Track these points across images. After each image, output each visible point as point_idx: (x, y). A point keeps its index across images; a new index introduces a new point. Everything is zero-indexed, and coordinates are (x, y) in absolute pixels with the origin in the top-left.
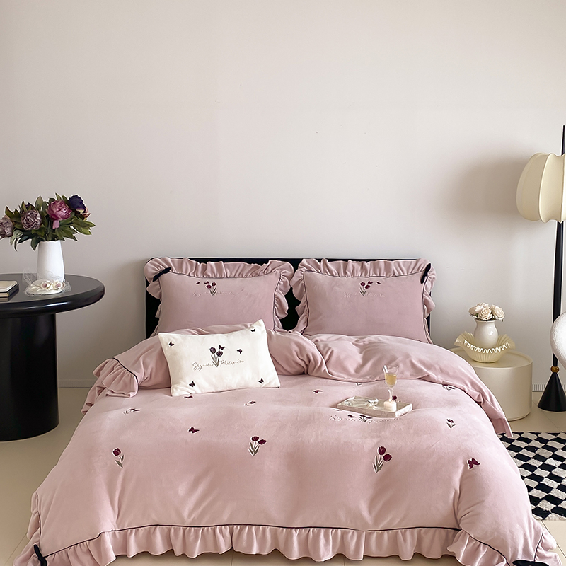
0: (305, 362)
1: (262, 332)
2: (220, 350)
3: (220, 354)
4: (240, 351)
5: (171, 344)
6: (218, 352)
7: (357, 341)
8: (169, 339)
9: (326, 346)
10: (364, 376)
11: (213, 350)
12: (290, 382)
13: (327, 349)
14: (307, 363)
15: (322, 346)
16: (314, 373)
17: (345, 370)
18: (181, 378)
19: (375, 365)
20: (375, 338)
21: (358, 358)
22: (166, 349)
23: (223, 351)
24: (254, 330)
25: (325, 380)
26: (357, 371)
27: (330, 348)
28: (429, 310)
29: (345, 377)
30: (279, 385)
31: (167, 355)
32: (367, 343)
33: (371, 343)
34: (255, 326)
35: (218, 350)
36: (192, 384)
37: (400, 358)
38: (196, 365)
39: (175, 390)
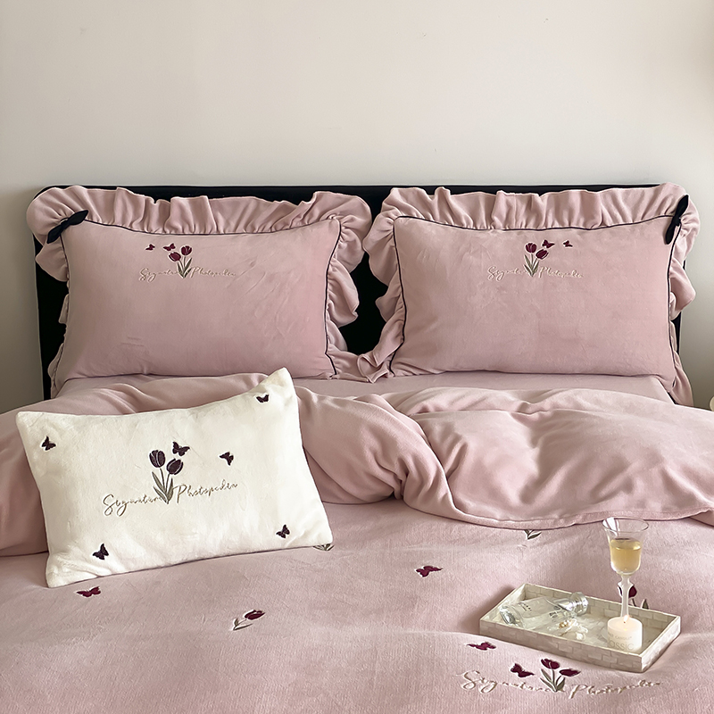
0: (395, 476)
1: (287, 403)
2: (177, 457)
3: (175, 467)
4: (228, 458)
5: (48, 445)
6: (169, 462)
7: (523, 408)
8: (43, 430)
9: (448, 430)
10: (544, 512)
11: (157, 458)
12: (357, 528)
13: (450, 439)
14: (401, 476)
15: (437, 429)
16: (418, 503)
17: (495, 496)
18: (73, 538)
19: (572, 482)
20: (569, 399)
21: (528, 462)
22: (36, 456)
23: (183, 459)
24: (266, 399)
25: (444, 524)
26: (528, 495)
27: (457, 439)
28: (681, 303)
29: (497, 514)
30: (330, 539)
31: (38, 472)
32: (548, 414)
33: (558, 413)
34: (270, 386)
35: (170, 456)
36: (102, 553)
37: (635, 465)
38: (111, 501)
39: (56, 571)
